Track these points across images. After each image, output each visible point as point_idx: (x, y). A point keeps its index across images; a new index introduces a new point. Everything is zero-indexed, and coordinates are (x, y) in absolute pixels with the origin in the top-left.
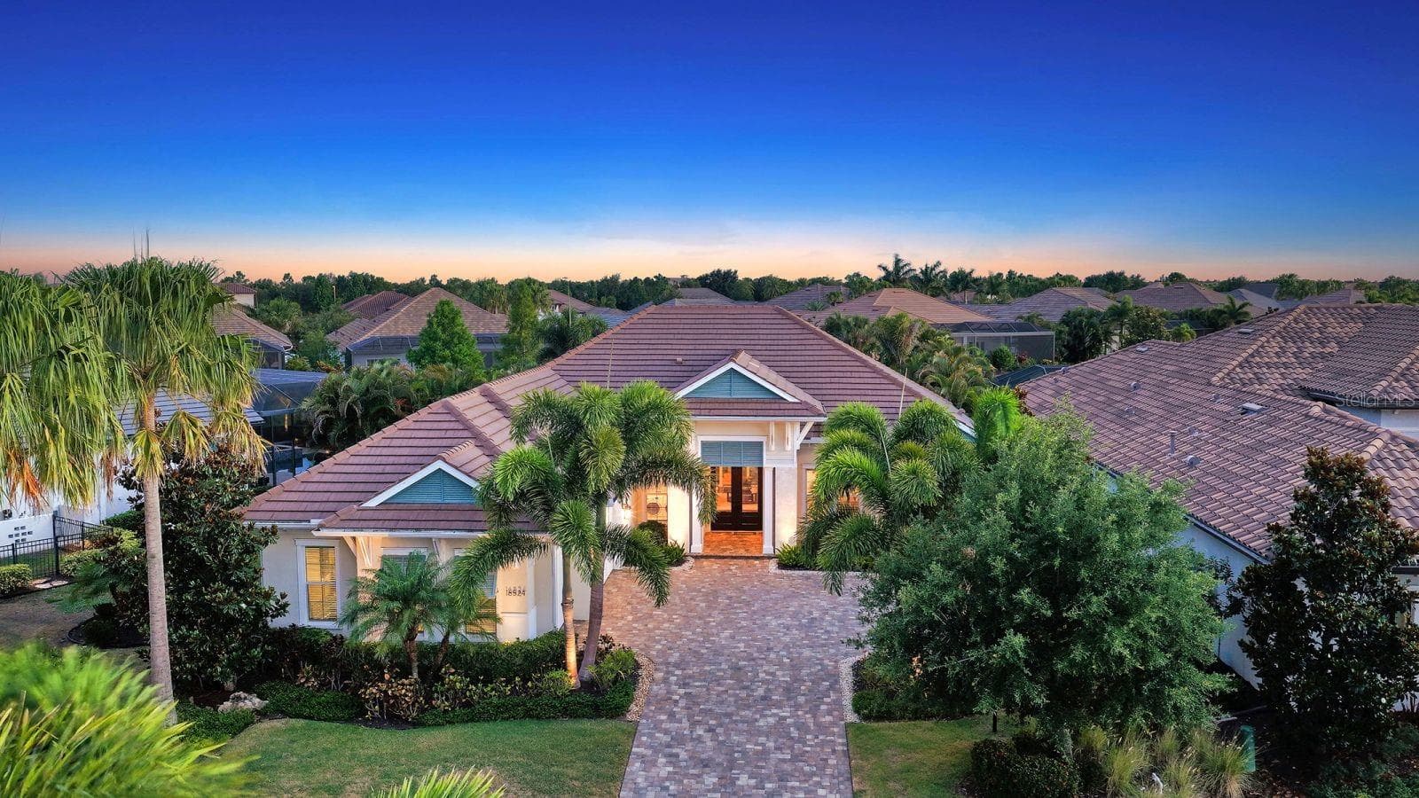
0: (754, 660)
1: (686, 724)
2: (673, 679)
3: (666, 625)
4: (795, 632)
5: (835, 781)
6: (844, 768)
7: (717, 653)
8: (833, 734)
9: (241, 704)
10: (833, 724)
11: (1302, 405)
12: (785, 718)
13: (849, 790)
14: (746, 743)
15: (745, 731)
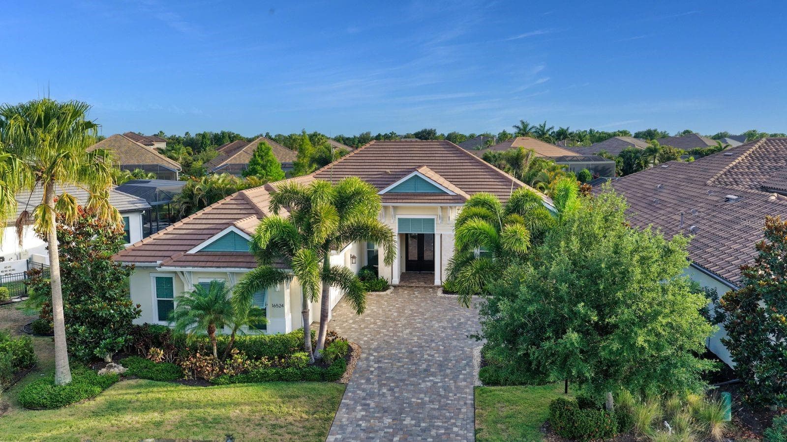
0: (421, 347)
1: (376, 385)
2: (372, 358)
3: (372, 326)
4: (448, 330)
5: (465, 422)
6: (471, 415)
7: (400, 343)
8: (466, 393)
9: (112, 370)
10: (466, 387)
11: (763, 195)
12: (437, 383)
13: (473, 429)
14: (411, 398)
15: (411, 390)
